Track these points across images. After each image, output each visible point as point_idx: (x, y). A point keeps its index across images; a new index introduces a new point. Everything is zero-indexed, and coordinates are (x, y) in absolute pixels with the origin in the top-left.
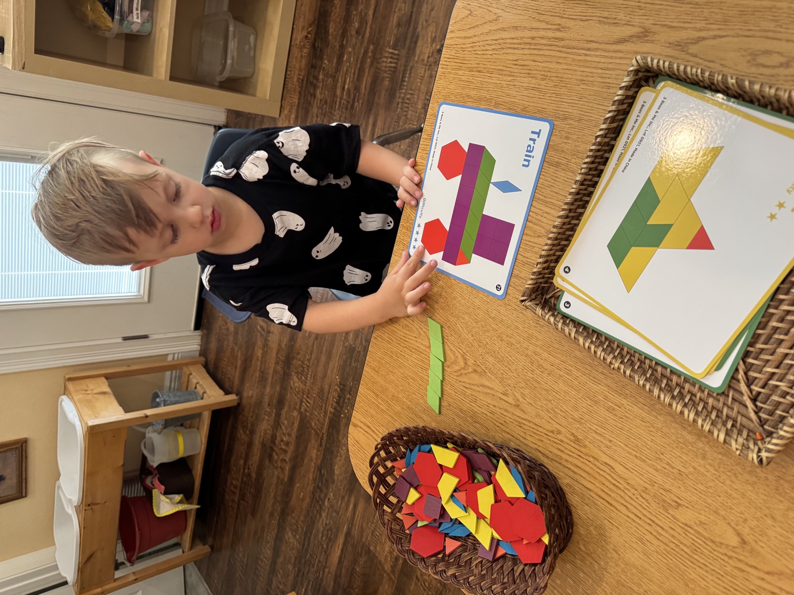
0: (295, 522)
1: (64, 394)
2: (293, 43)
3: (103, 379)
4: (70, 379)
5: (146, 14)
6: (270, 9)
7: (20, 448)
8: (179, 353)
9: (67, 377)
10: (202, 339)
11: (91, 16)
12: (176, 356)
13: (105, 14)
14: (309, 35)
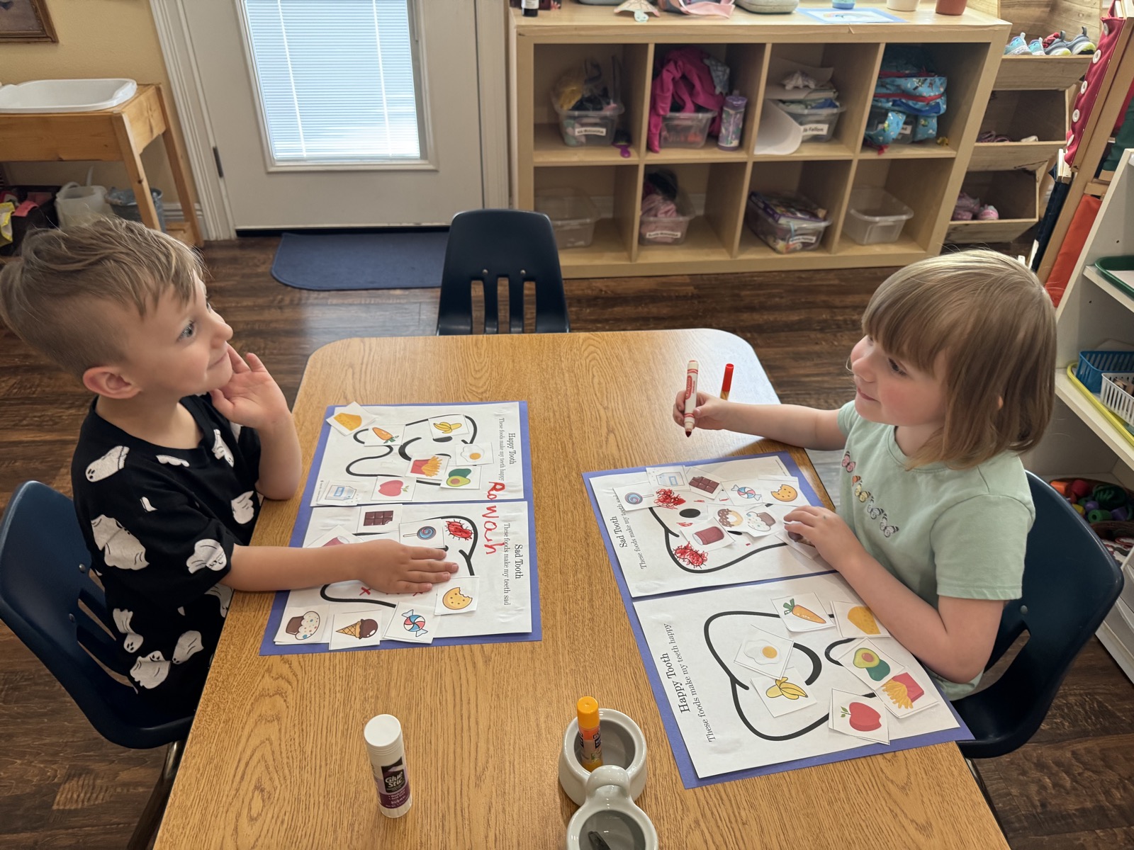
0: (36, 384)
1: (138, 85)
2: (591, 280)
3: (163, 129)
4: (158, 90)
5: (583, 139)
6: (613, 254)
7: (43, 33)
8: (203, 215)
9: (161, 86)
10: (225, 241)
11: (568, 90)
12: (199, 213)
13: (573, 103)
14: (603, 293)
